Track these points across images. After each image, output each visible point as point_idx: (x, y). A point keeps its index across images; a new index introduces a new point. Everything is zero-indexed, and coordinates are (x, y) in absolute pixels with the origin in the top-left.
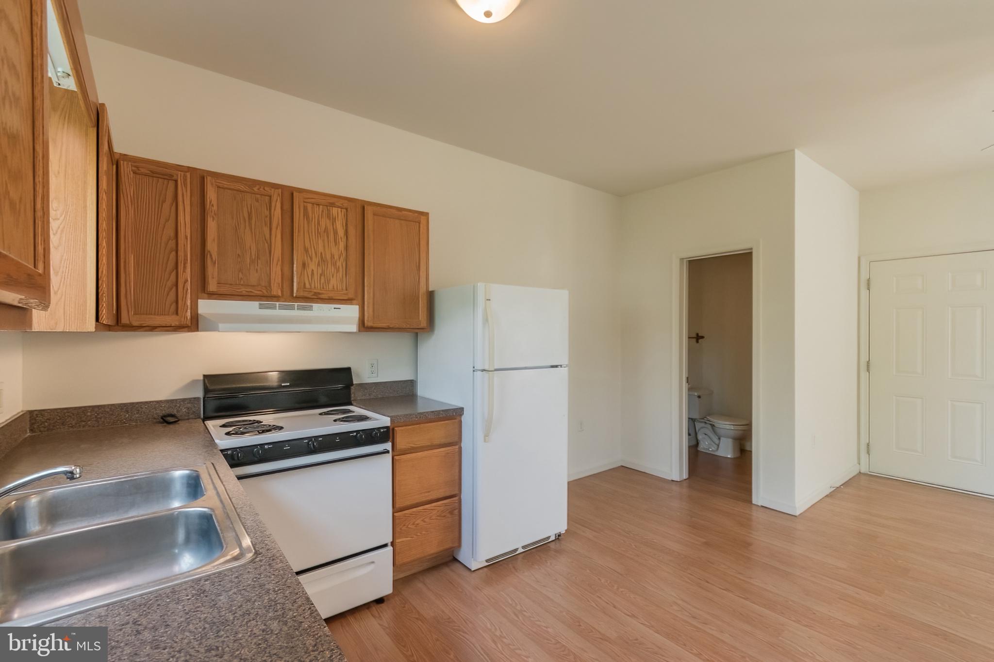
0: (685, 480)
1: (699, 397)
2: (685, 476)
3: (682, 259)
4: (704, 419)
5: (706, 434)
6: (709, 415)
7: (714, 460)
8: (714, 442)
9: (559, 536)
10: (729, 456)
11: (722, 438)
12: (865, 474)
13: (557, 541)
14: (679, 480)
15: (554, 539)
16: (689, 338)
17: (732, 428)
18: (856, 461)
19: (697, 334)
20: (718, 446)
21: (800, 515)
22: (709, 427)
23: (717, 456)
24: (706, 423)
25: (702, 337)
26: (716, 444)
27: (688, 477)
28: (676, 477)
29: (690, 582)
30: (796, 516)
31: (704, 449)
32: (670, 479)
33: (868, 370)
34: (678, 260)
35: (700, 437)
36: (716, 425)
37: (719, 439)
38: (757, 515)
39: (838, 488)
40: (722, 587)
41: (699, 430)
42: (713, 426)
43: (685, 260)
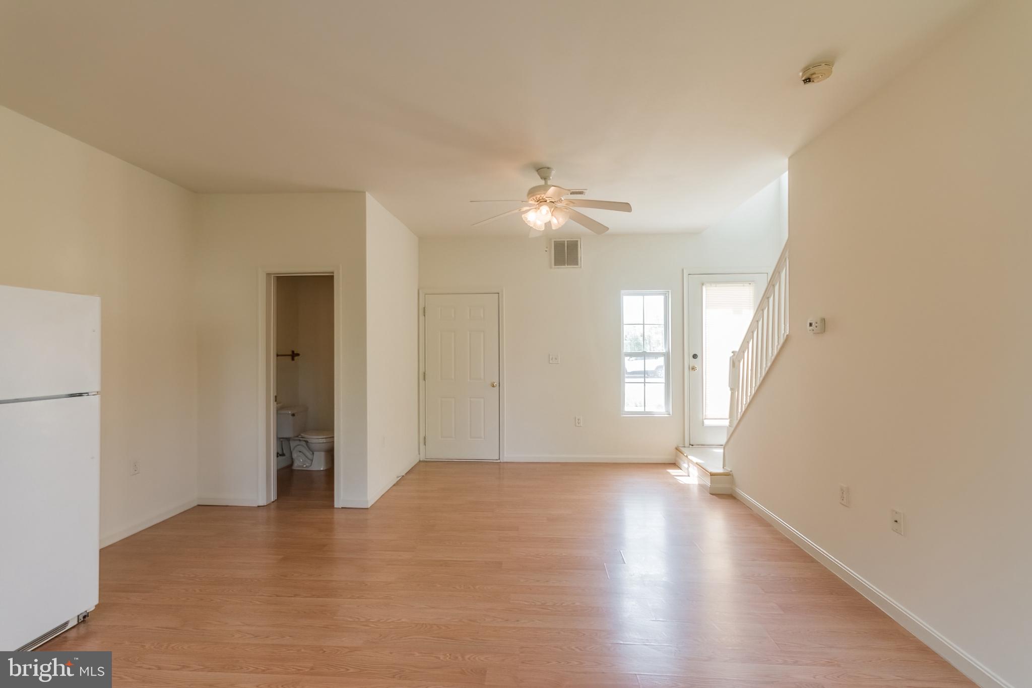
0: (273, 502)
1: (293, 415)
2: (273, 497)
3: (268, 275)
4: (298, 437)
5: (300, 452)
6: (305, 430)
7: (308, 475)
8: (308, 458)
9: (84, 617)
10: (322, 469)
11: (315, 453)
12: (422, 461)
13: (82, 625)
14: (266, 505)
15: (75, 623)
16: (278, 355)
17: (325, 441)
18: (417, 453)
19: (293, 352)
20: (312, 460)
21: (371, 507)
22: (304, 443)
23: (310, 471)
24: (300, 440)
25: (298, 355)
26: (309, 459)
27: (276, 499)
28: (262, 502)
29: (259, 603)
30: (368, 509)
31: (300, 466)
32: (256, 506)
33: (425, 380)
34: (265, 275)
35: (295, 455)
36: (310, 441)
37: (313, 454)
38: (338, 517)
39: (403, 476)
40: (290, 595)
41: (293, 449)
42: (307, 442)
43: (273, 275)
